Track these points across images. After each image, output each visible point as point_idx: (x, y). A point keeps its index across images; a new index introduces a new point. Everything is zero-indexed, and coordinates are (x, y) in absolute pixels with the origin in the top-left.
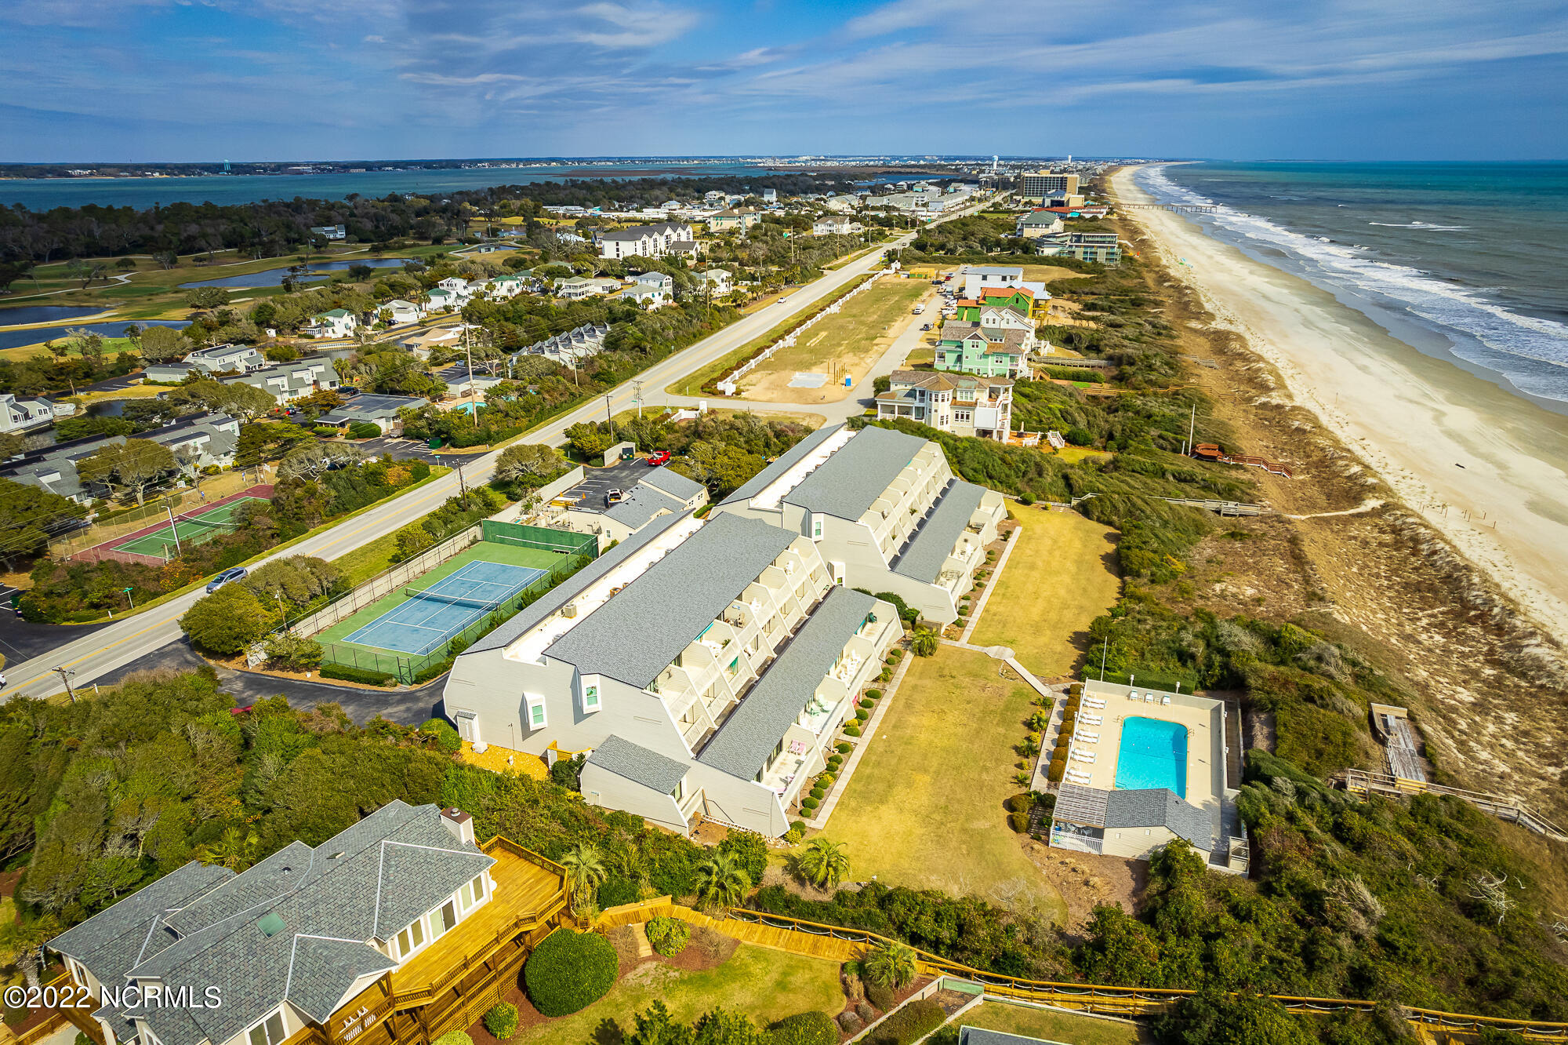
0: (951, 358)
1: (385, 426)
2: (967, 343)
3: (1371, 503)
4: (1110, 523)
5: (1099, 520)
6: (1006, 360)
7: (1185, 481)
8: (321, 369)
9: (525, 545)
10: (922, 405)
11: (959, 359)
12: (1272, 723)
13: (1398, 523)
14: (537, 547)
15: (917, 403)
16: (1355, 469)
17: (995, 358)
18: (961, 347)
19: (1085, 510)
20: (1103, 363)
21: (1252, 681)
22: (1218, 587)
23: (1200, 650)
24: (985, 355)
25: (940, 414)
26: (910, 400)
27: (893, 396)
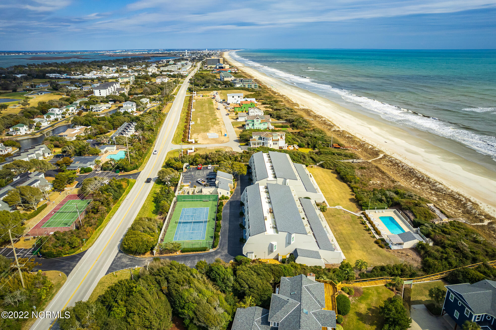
0: (251, 125)
1: (92, 167)
2: (255, 120)
3: (381, 156)
4: (330, 169)
5: (327, 168)
6: (266, 124)
7: (339, 155)
8: (43, 149)
9: (192, 201)
10: (264, 142)
11: (253, 125)
12: (412, 212)
13: (390, 159)
14: (197, 201)
15: (262, 141)
16: (370, 147)
17: (263, 124)
18: (254, 122)
19: (322, 166)
20: (285, 122)
21: (402, 204)
22: (371, 182)
23: (384, 198)
24: (260, 123)
25: (270, 144)
26: (260, 140)
27: (255, 140)
